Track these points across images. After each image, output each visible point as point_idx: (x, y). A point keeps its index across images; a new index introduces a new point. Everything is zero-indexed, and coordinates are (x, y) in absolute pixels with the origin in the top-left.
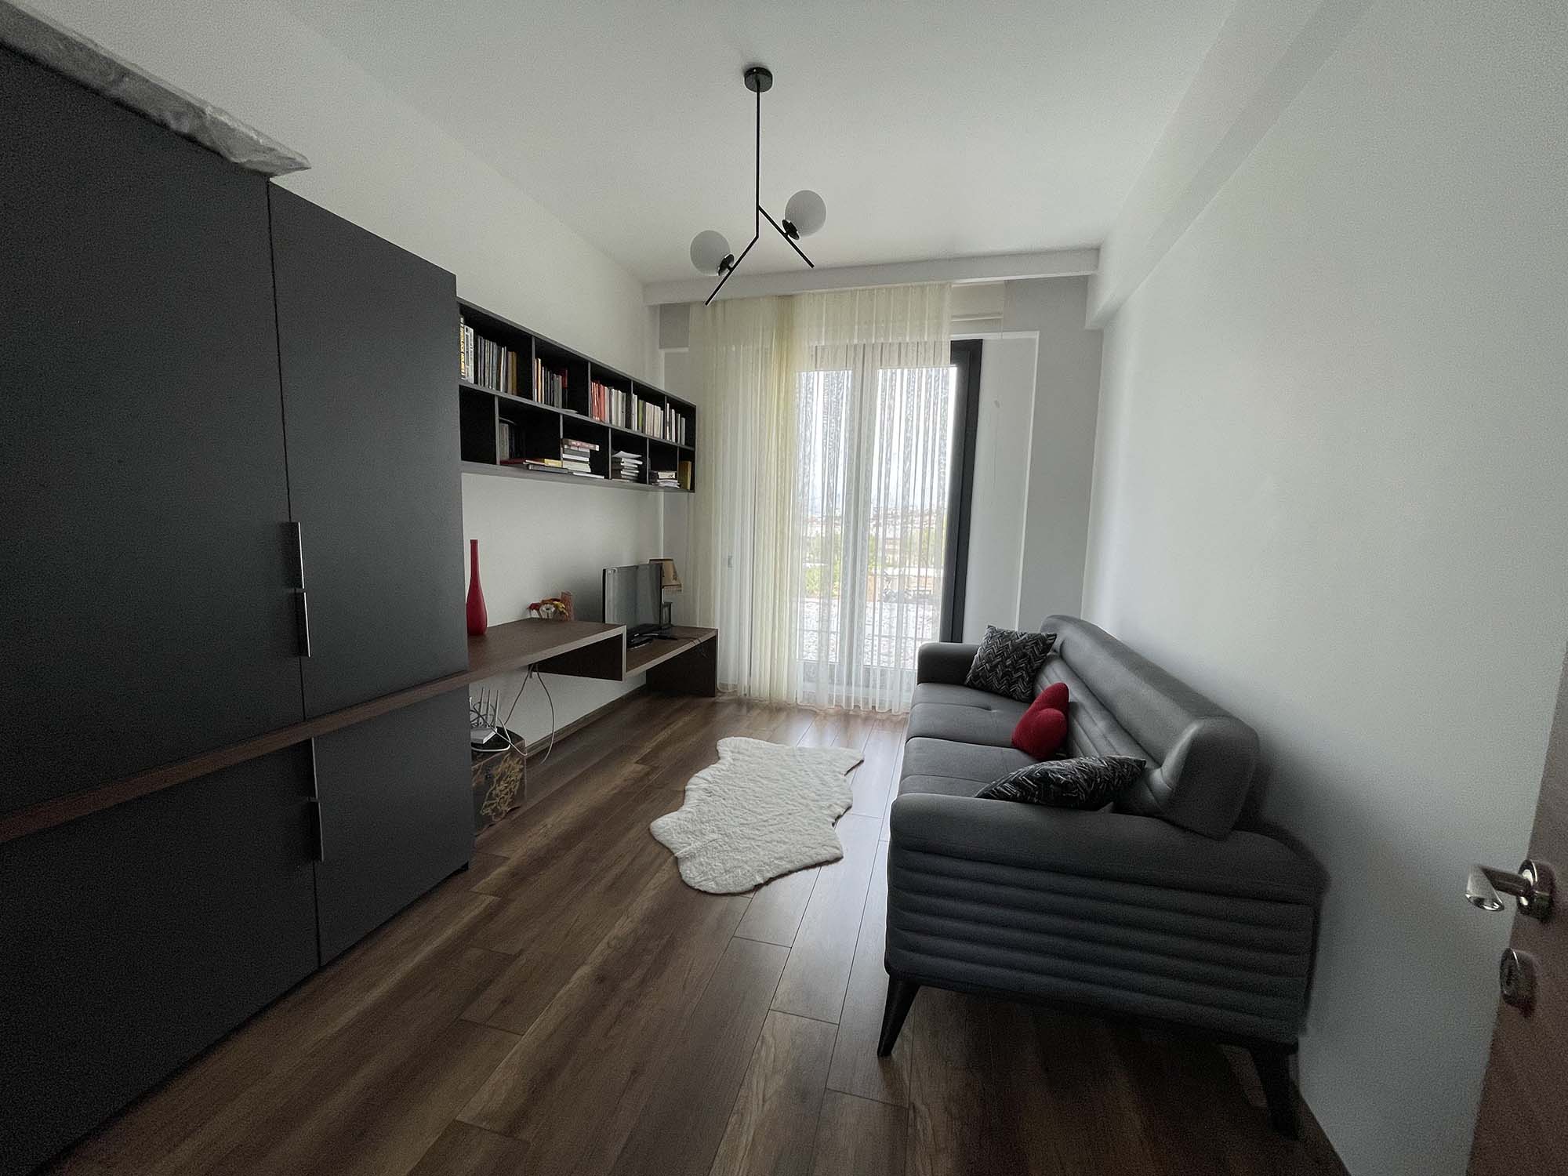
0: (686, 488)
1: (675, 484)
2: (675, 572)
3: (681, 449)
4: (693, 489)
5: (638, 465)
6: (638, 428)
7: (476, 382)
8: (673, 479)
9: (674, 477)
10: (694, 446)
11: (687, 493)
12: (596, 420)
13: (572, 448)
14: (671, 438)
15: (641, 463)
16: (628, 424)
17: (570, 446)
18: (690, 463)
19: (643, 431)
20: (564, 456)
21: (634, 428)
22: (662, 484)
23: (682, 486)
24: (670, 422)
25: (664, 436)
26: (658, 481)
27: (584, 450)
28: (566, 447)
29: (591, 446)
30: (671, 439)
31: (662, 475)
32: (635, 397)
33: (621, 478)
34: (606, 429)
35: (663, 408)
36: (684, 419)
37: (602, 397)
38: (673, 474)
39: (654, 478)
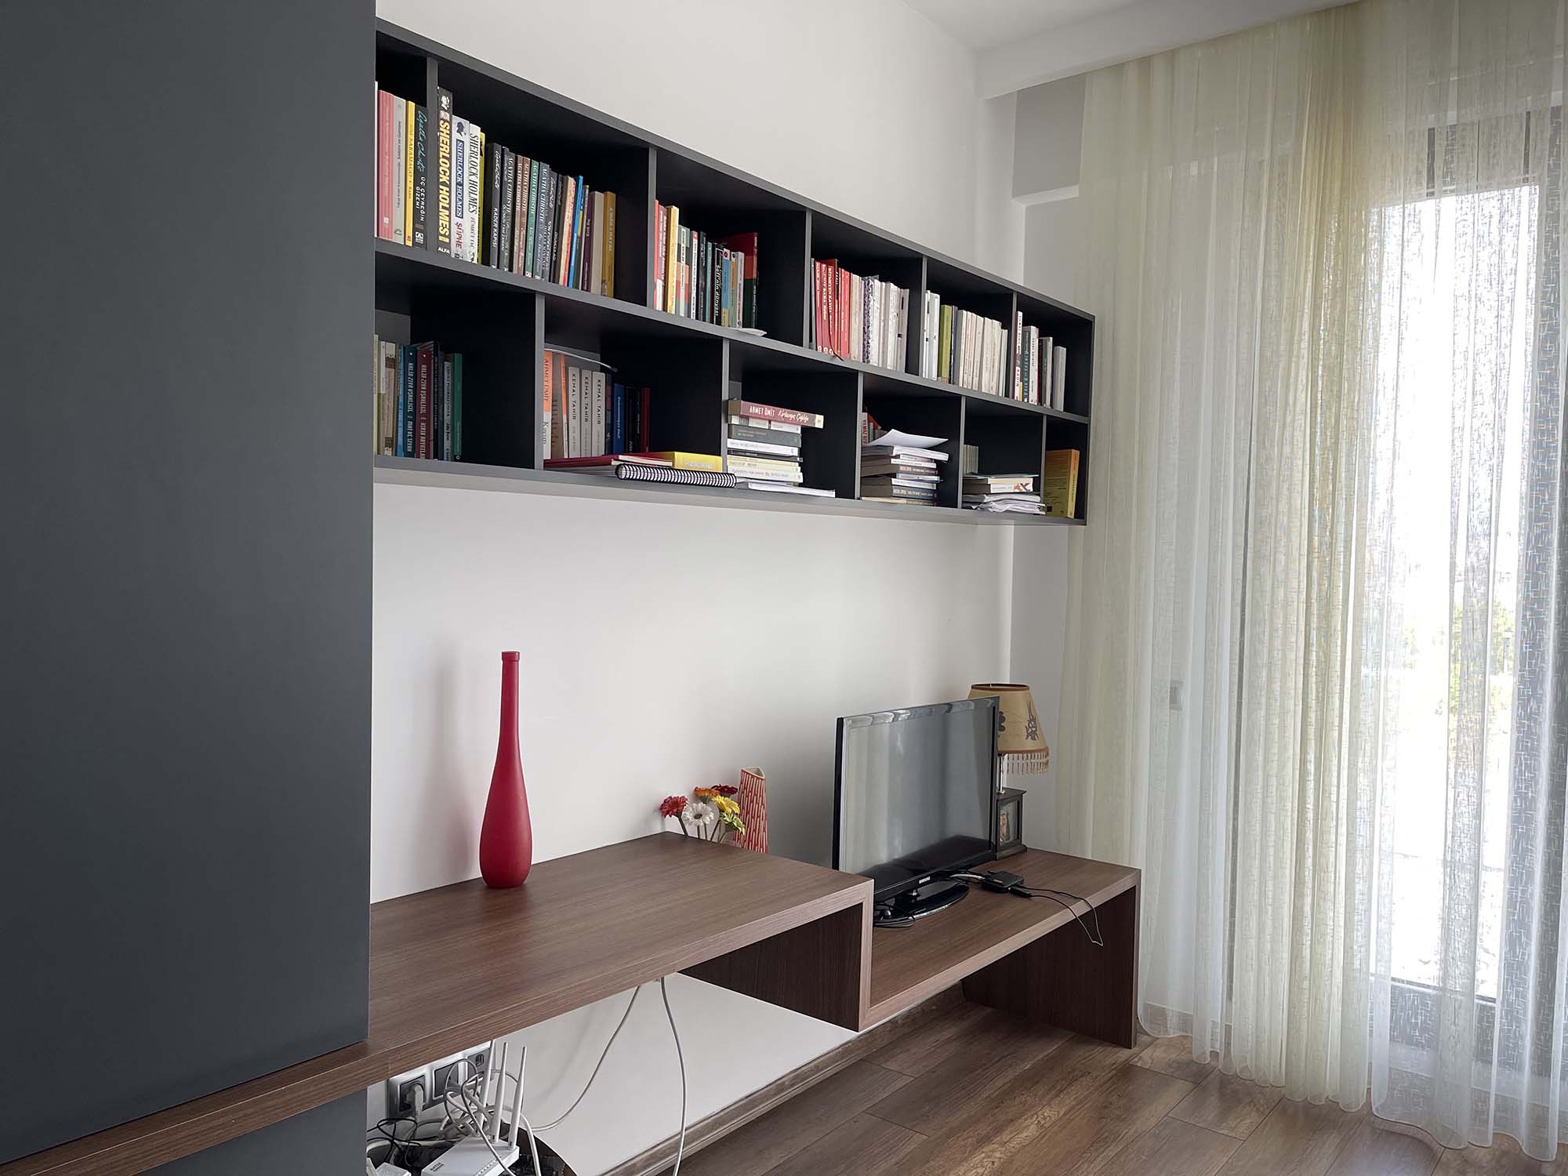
0: (1063, 512)
1: (1032, 504)
2: (1033, 719)
3: (1054, 422)
4: (1081, 514)
5: (936, 461)
6: (939, 374)
7: (485, 259)
8: (1027, 493)
9: (1030, 488)
10: (1086, 411)
11: (1066, 527)
12: (822, 354)
13: (753, 423)
14: (1025, 394)
15: (943, 457)
16: (912, 363)
17: (747, 418)
18: (1075, 454)
19: (952, 379)
20: (732, 443)
21: (929, 373)
22: (1001, 508)
23: (1051, 509)
24: (1025, 357)
25: (1008, 391)
26: (987, 499)
27: (786, 428)
28: (735, 420)
29: (804, 418)
30: (1026, 396)
31: (998, 484)
32: (932, 299)
33: (891, 496)
34: (853, 374)
35: (1007, 324)
36: (1062, 351)
37: (844, 297)
38: (1028, 481)
39: (976, 490)
